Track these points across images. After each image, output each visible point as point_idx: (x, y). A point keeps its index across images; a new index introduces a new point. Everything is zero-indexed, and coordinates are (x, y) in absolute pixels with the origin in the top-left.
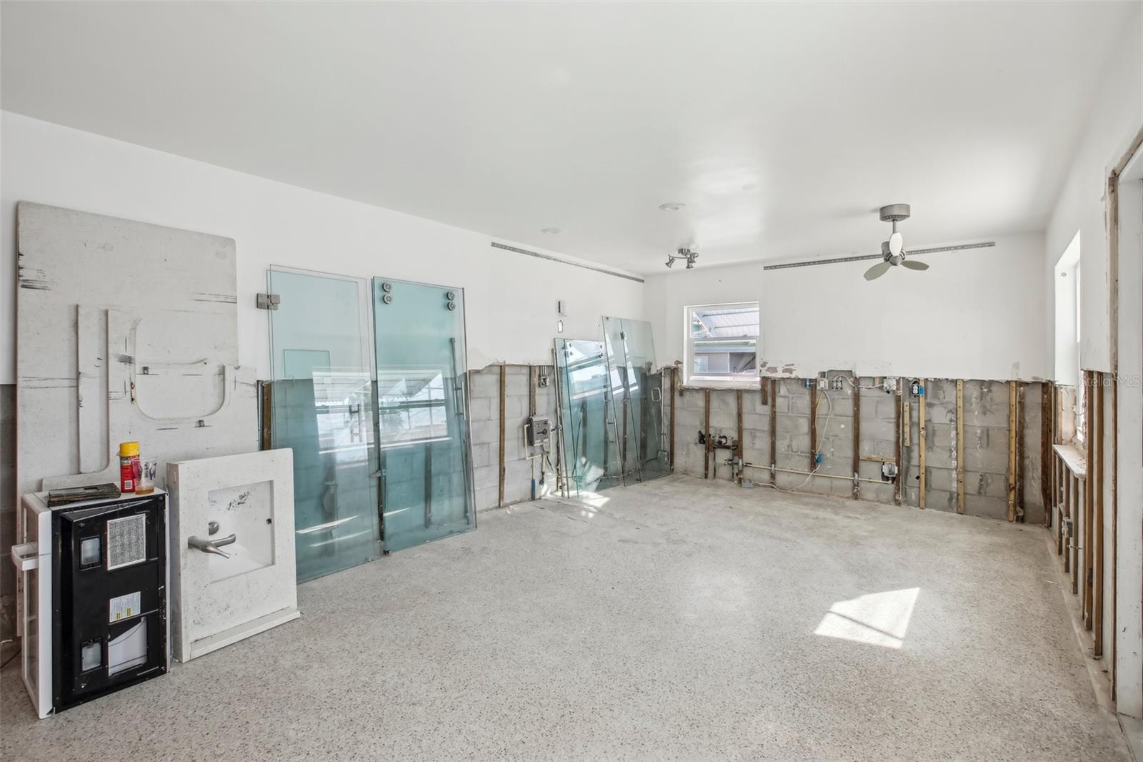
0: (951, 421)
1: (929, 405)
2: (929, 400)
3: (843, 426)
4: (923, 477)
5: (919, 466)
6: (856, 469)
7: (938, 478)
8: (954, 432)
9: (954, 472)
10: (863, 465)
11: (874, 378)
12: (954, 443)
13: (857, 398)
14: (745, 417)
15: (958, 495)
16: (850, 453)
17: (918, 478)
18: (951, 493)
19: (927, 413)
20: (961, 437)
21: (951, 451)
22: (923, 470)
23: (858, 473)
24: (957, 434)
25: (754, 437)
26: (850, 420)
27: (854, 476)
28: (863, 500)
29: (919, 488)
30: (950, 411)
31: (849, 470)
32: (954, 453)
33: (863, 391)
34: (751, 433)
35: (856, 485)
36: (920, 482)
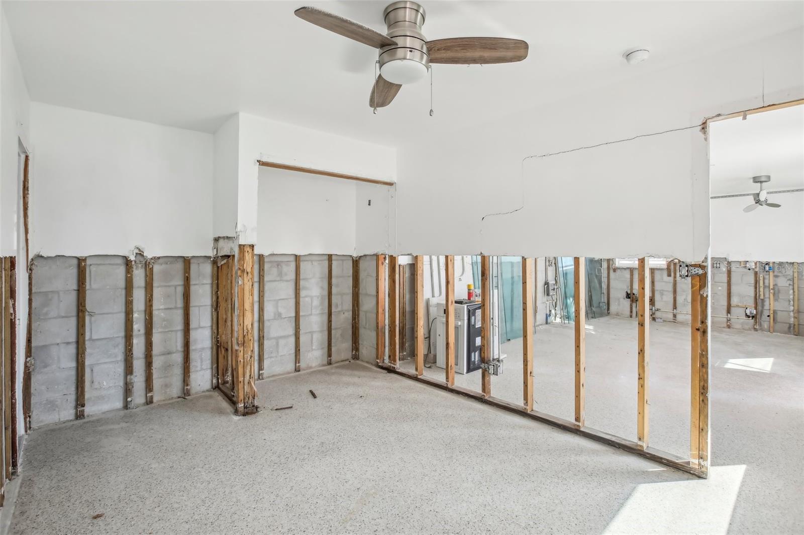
0: (790, 285)
1: (776, 276)
2: (776, 274)
3: (720, 288)
4: (772, 316)
5: (770, 310)
6: (729, 311)
7: (781, 316)
8: (792, 291)
9: (792, 313)
10: (733, 310)
11: (740, 262)
12: (792, 297)
13: (729, 272)
14: (656, 283)
15: (794, 325)
16: (725, 303)
17: (768, 316)
18: (790, 324)
19: (774, 281)
20: (796, 293)
21: (790, 301)
22: (772, 312)
23: (730, 314)
24: (794, 292)
25: (662, 294)
26: (726, 285)
27: (727, 315)
28: (733, 328)
29: (770, 322)
30: (789, 280)
31: (725, 312)
32: (792, 302)
33: (733, 268)
34: (660, 292)
35: (729, 320)
36: (770, 319)
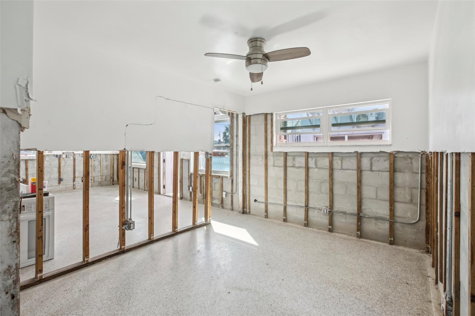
0: (99, 164)
1: (94, 160)
2: (94, 159)
3: (70, 169)
4: (93, 179)
5: (92, 176)
6: (74, 181)
7: (96, 179)
8: (100, 167)
9: (100, 177)
10: (76, 179)
11: (80, 154)
12: (100, 169)
13: (74, 160)
14: (29, 169)
15: (101, 182)
16: (72, 176)
17: (91, 180)
18: (99, 182)
19: (94, 163)
20: (101, 168)
21: (99, 171)
22: (93, 177)
23: (75, 181)
24: (101, 167)
26: (72, 166)
27: (74, 183)
28: (76, 189)
29: (92, 182)
30: (99, 162)
31: (72, 181)
32: (100, 172)
33: (76, 158)
34: (32, 175)
35: (74, 185)
36: (92, 181)
